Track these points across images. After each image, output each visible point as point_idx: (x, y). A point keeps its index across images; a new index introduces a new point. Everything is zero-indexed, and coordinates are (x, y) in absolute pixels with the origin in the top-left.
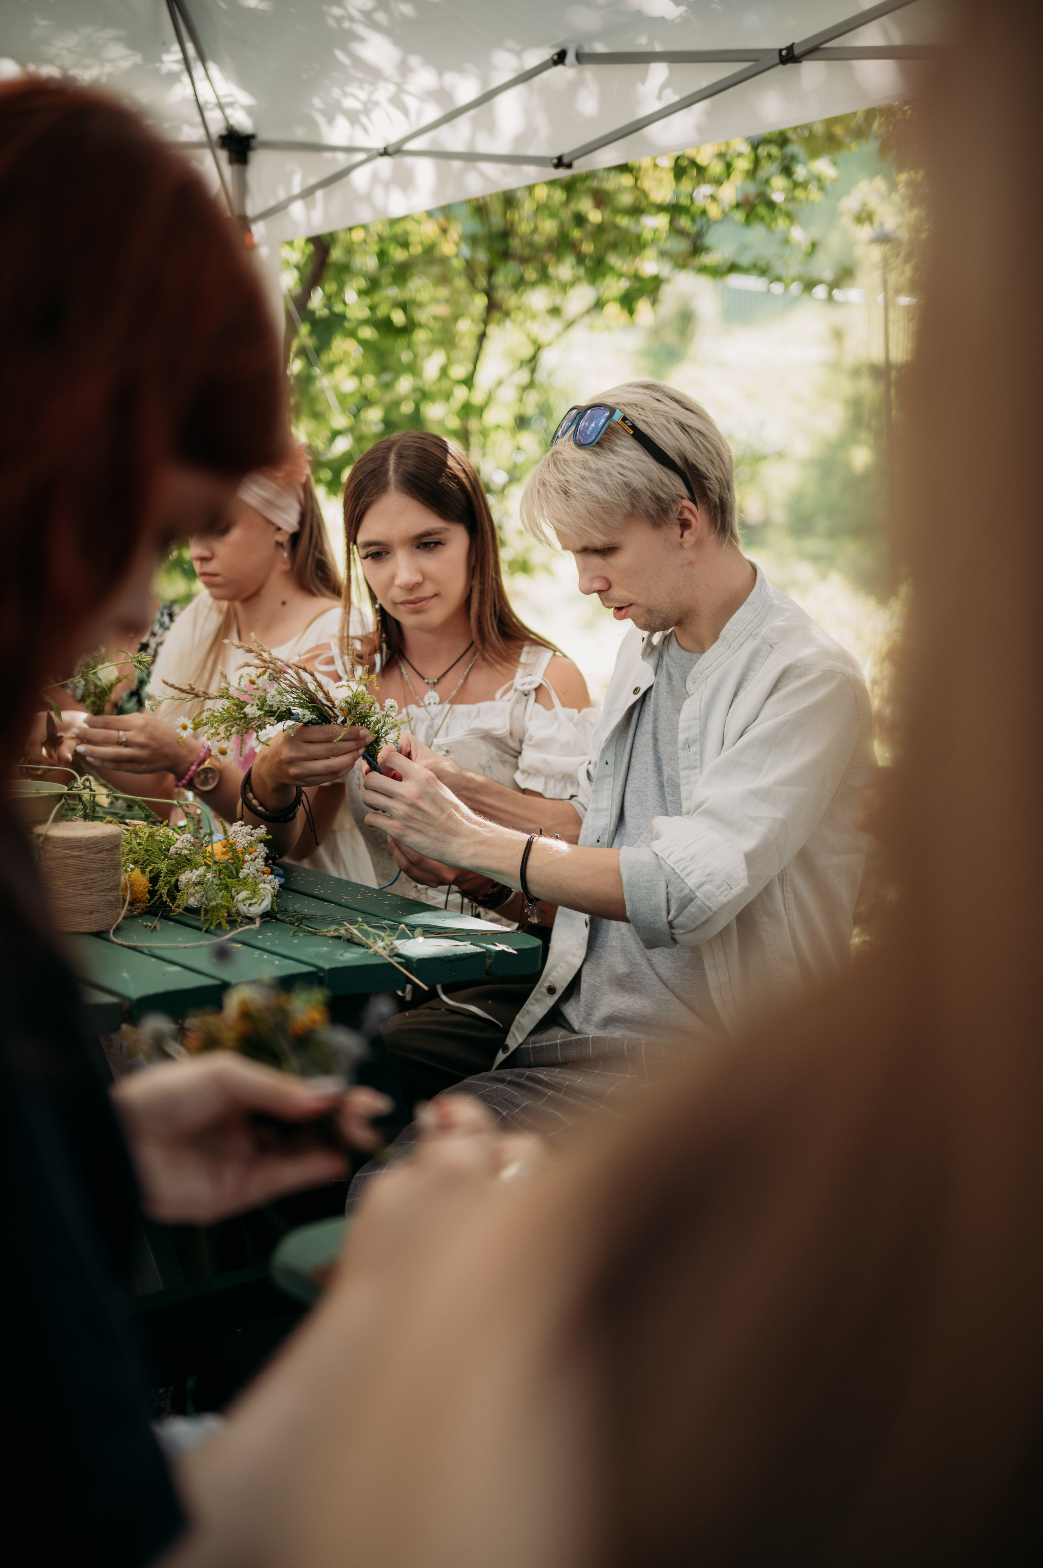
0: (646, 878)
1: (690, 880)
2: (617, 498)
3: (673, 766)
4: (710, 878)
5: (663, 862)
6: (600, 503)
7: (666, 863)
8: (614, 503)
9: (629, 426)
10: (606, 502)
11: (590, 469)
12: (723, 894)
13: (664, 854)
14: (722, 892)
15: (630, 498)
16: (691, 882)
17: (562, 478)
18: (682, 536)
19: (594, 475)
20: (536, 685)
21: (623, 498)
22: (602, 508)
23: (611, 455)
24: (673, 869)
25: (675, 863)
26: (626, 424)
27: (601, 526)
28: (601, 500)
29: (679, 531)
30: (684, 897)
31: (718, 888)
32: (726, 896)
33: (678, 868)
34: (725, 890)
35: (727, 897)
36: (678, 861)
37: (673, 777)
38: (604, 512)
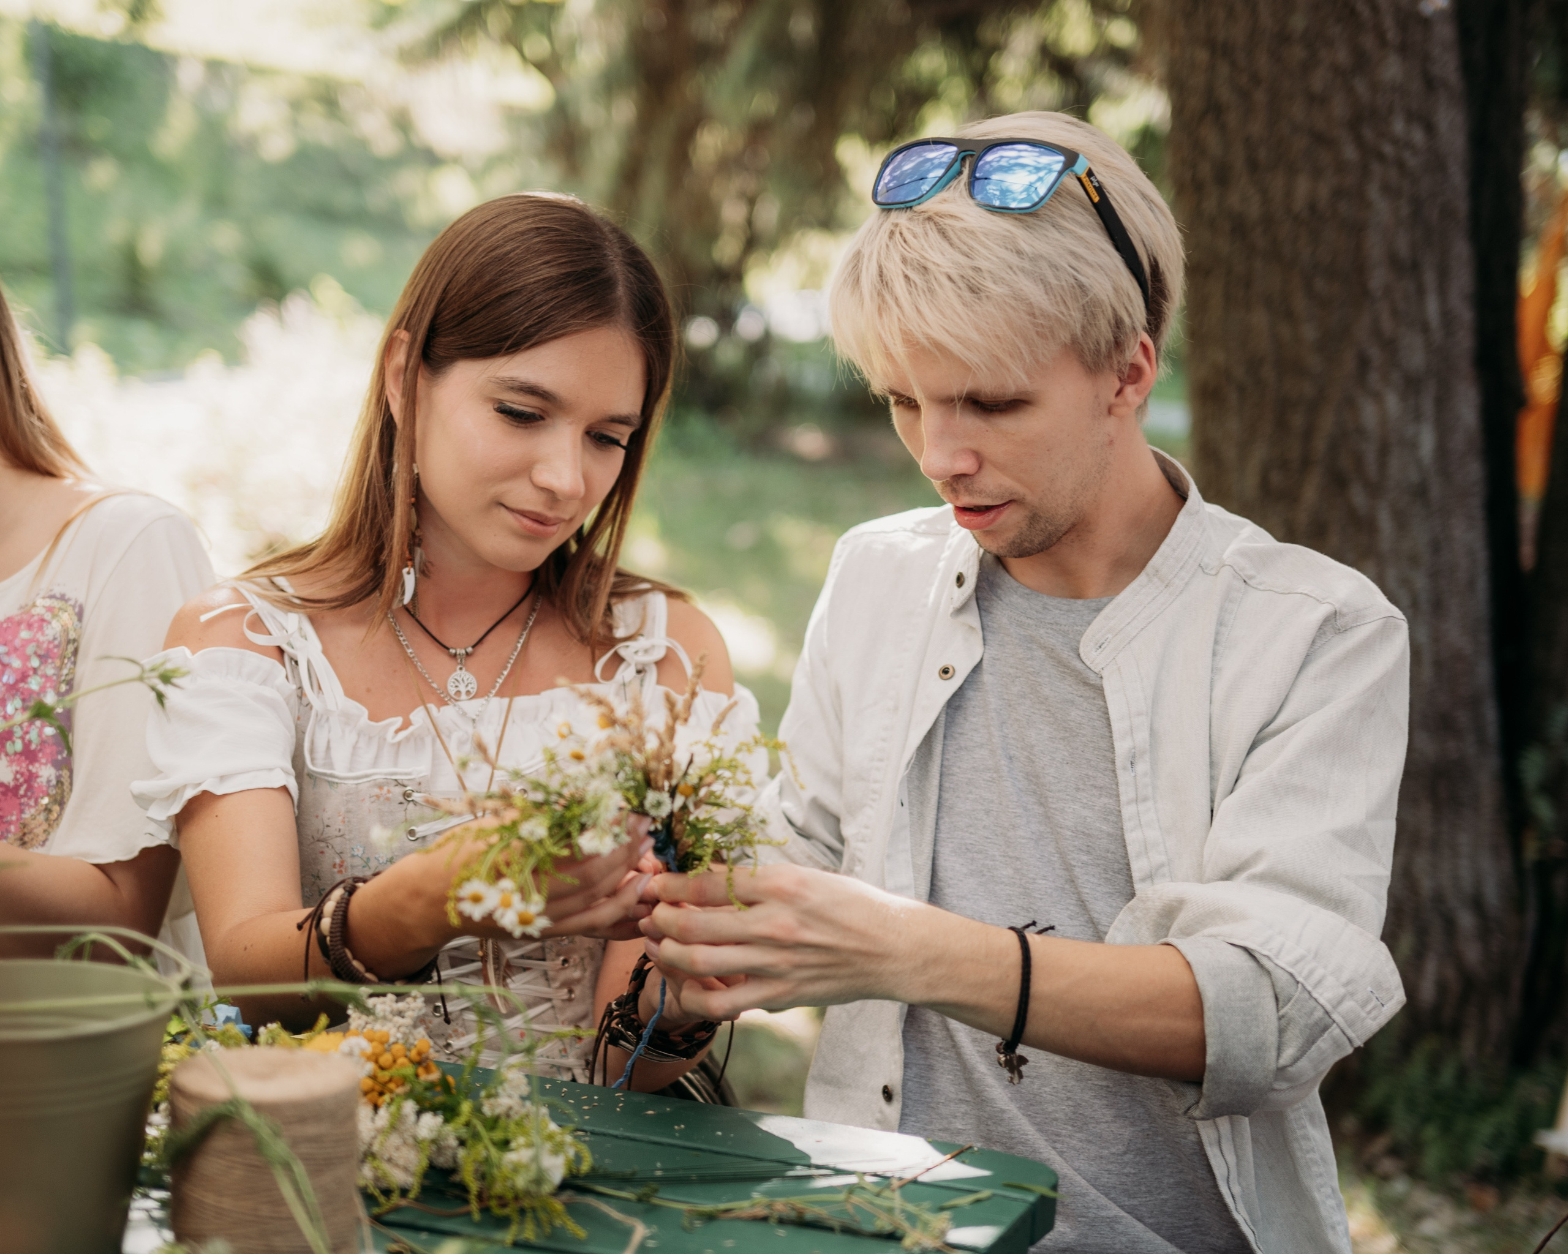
0: (1240, 993)
1: (1321, 995)
2: (1064, 311)
3: (1085, 801)
4: (1350, 988)
5: (1272, 964)
6: (1033, 315)
7: (1276, 965)
8: (1058, 320)
9: (1094, 187)
10: (1045, 315)
11: (1019, 253)
12: (1371, 1015)
13: (1270, 950)
14: (1369, 1013)
15: (1085, 315)
16: (1325, 996)
17: (962, 260)
18: (1119, 393)
19: (1026, 265)
20: (659, 654)
21: (1073, 313)
22: (1035, 325)
23: (1054, 234)
24: (1291, 975)
25: (1294, 964)
26: (1092, 182)
27: (1028, 358)
28: (1037, 313)
29: (1117, 385)
30: (1316, 1024)
31: (1363, 1006)
32: (1374, 1019)
33: (1300, 973)
34: (1374, 1008)
35: (1378, 1021)
36: (1298, 961)
37: (1089, 820)
38: (1037, 333)
